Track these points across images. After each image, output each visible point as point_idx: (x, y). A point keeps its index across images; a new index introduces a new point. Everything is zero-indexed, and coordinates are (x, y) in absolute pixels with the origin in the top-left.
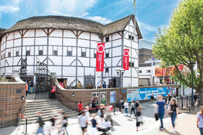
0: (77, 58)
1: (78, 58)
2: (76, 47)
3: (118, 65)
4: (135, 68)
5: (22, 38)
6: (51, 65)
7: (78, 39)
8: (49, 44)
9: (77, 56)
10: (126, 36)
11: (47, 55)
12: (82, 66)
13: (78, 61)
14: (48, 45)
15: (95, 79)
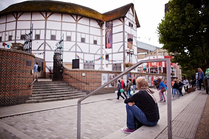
0: (76, 44)
1: (78, 43)
2: (75, 32)
3: (119, 51)
4: (135, 55)
5: (17, 21)
6: (48, 51)
7: (78, 24)
8: (47, 28)
9: (76, 42)
10: (127, 22)
11: (45, 40)
12: (82, 52)
13: (77, 47)
14: (45, 29)
15: (94, 66)
